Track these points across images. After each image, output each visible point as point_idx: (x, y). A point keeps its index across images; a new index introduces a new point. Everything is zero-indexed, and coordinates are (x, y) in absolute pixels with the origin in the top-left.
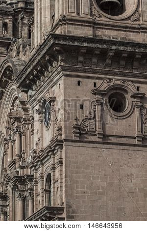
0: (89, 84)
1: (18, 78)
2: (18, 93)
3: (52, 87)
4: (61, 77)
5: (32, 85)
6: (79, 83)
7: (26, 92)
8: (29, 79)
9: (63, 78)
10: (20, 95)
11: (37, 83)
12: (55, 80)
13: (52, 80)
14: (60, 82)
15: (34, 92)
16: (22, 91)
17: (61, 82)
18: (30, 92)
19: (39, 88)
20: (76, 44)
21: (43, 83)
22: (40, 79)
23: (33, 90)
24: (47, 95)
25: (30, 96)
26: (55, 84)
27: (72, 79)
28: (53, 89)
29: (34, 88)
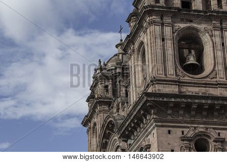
0: (178, 132)
1: (119, 130)
2: (120, 143)
3: (147, 136)
4: (154, 128)
5: (131, 135)
6: (169, 132)
7: (126, 141)
8: (128, 131)
9: (156, 128)
10: (121, 145)
11: (135, 134)
12: (149, 130)
13: (147, 131)
14: (153, 131)
15: (133, 141)
16: (123, 141)
17: (155, 131)
18: (129, 142)
19: (136, 137)
20: (165, 99)
21: (139, 133)
22: (137, 130)
23: (131, 139)
24: (143, 143)
25: (130, 144)
26: (150, 133)
27: (164, 129)
28: (148, 138)
29: (132, 138)
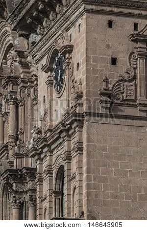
0: (125, 26)
1: (15, 14)
2: (14, 38)
3: (67, 29)
4: (81, 14)
5: (36, 27)
6: (110, 24)
7: (27, 37)
8: (31, 17)
9: (85, 16)
10: (16, 42)
11: (44, 23)
12: (73, 18)
13: (67, 19)
14: (79, 21)
15: (39, 38)
16: (21, 35)
17: (82, 21)
18: (33, 38)
19: (46, 30)
21: (53, 23)
22: (48, 17)
23: (37, 34)
24: (59, 41)
25: (33, 43)
26: (73, 24)
27: (100, 17)
28: (70, 32)
29: (38, 31)
